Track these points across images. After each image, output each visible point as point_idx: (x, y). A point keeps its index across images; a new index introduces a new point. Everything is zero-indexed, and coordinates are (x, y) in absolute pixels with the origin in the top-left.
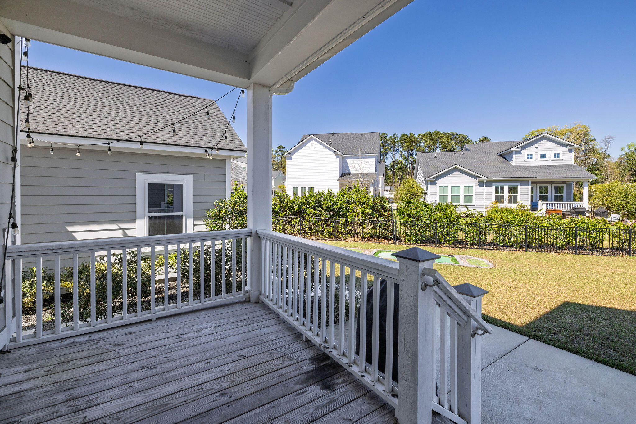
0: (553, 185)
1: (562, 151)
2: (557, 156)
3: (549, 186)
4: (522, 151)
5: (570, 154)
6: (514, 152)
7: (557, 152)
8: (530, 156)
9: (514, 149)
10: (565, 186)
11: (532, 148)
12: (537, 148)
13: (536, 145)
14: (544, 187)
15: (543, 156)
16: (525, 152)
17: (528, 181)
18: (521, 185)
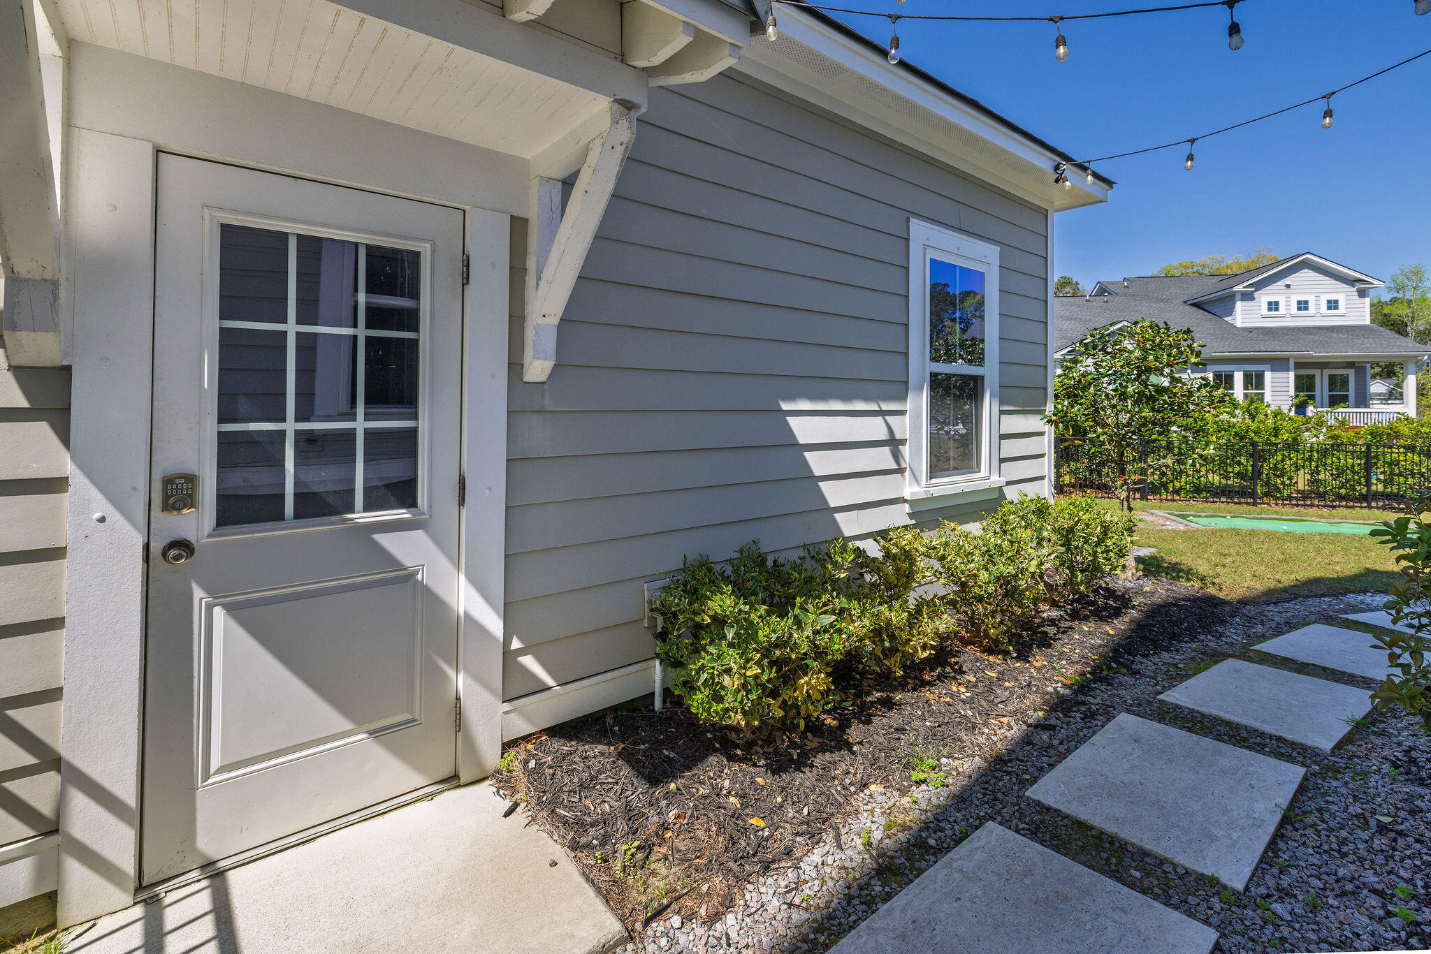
0: (1327, 372)
1: (1344, 295)
2: (1333, 305)
3: (1317, 372)
4: (1256, 294)
5: (1362, 300)
6: (1238, 296)
7: (1333, 297)
8: (1273, 306)
9: (1239, 288)
10: (1351, 373)
11: (1276, 288)
12: (1288, 286)
13: (1287, 281)
14: (1308, 376)
15: (1303, 305)
16: (1264, 297)
17: (1287, 360)
18: (1273, 370)
